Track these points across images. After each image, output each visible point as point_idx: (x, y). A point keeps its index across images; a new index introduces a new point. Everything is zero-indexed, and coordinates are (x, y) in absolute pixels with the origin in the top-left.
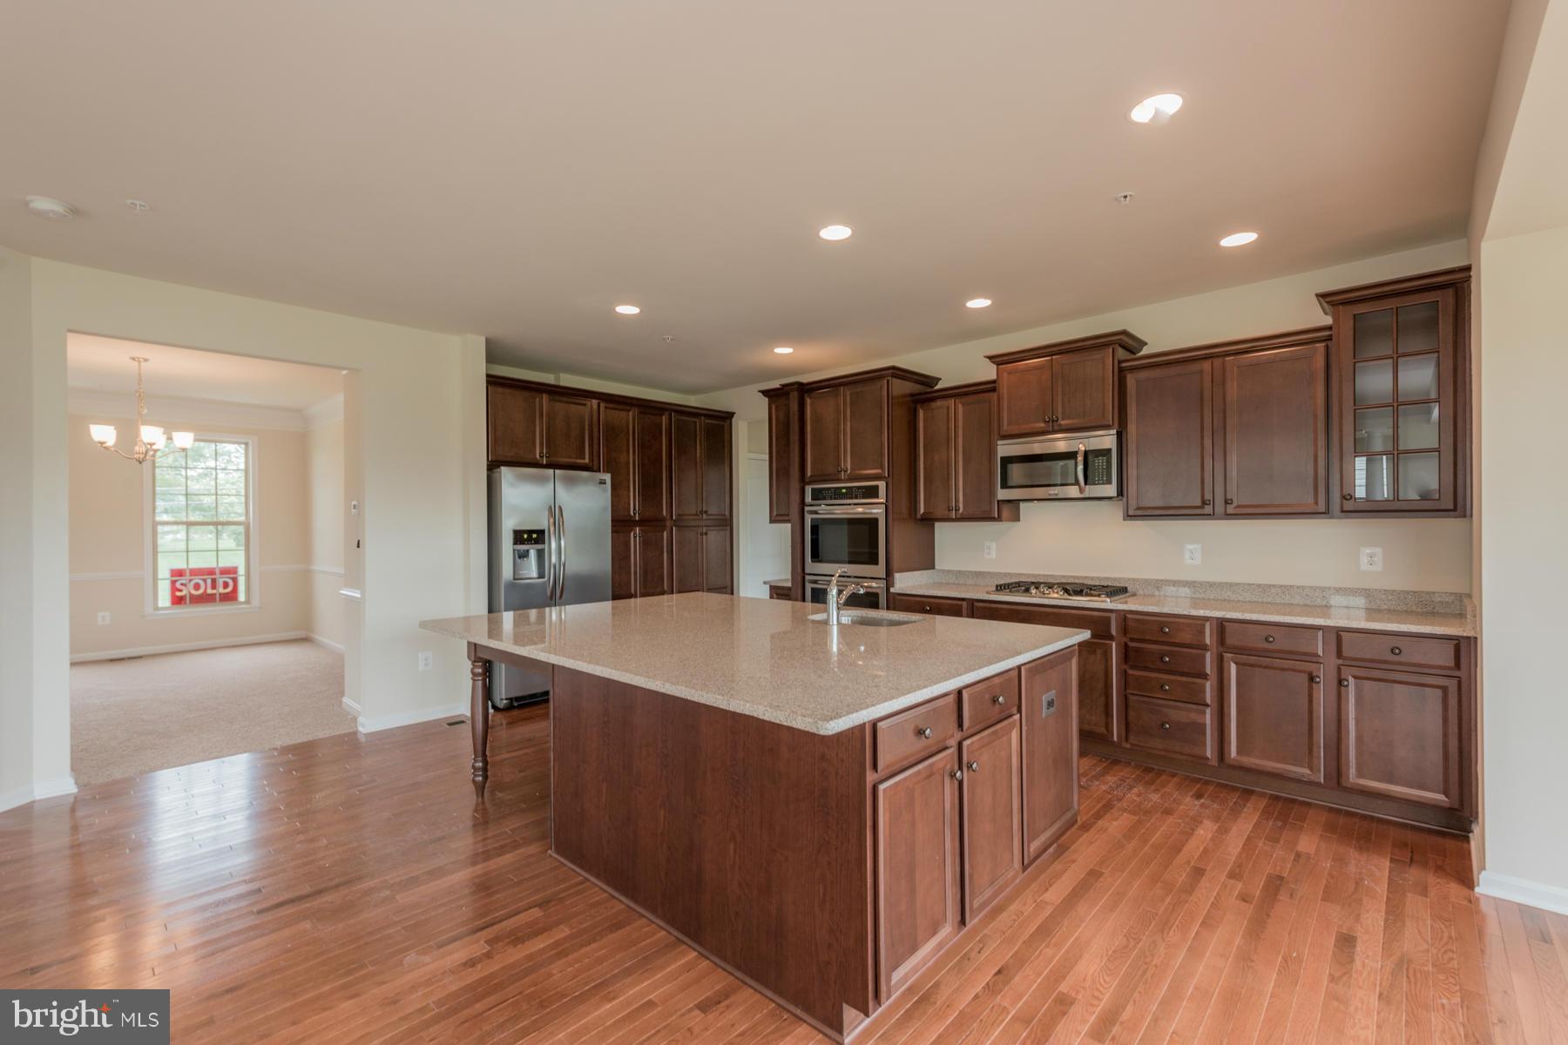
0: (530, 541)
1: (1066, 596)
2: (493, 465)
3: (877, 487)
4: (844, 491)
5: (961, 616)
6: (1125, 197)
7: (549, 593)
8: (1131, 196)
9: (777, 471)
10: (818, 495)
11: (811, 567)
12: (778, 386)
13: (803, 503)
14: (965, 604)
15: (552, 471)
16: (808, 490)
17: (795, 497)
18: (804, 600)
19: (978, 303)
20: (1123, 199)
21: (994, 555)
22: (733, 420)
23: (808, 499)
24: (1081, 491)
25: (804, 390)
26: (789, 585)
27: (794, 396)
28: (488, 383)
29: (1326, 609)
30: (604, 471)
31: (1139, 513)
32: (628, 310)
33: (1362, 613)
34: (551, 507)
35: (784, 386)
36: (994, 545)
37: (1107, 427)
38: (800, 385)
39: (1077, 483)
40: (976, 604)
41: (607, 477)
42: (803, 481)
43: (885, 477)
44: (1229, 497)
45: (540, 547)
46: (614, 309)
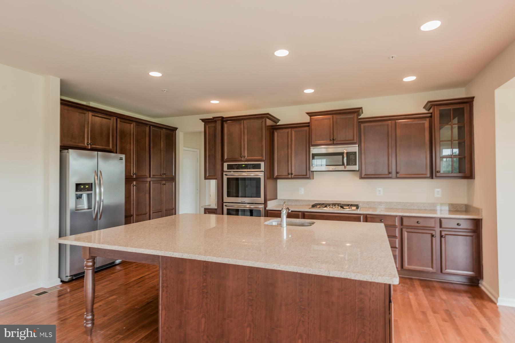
0: (84, 190)
1: (342, 209)
2: (64, 148)
3: (260, 164)
4: (244, 166)
5: (299, 218)
6: (393, 57)
7: (94, 217)
8: (394, 57)
9: (209, 156)
10: (230, 167)
11: (226, 199)
12: (211, 117)
13: (223, 171)
14: (300, 213)
15: (96, 152)
16: (225, 165)
17: (219, 167)
18: (223, 214)
19: (309, 91)
20: (391, 58)
21: (303, 193)
22: (177, 131)
23: (225, 168)
24: (345, 167)
25: (223, 120)
26: (216, 208)
27: (219, 123)
28: (61, 104)
29: (434, 211)
30: (119, 153)
31: (366, 176)
32: (155, 74)
33: (447, 212)
34: (96, 171)
35: (214, 118)
36: (303, 189)
37: (355, 143)
38: (223, 118)
39: (343, 164)
40: (306, 213)
41: (123, 156)
42: (223, 161)
43: (264, 160)
44: (398, 171)
45: (89, 192)
46: (148, 74)
